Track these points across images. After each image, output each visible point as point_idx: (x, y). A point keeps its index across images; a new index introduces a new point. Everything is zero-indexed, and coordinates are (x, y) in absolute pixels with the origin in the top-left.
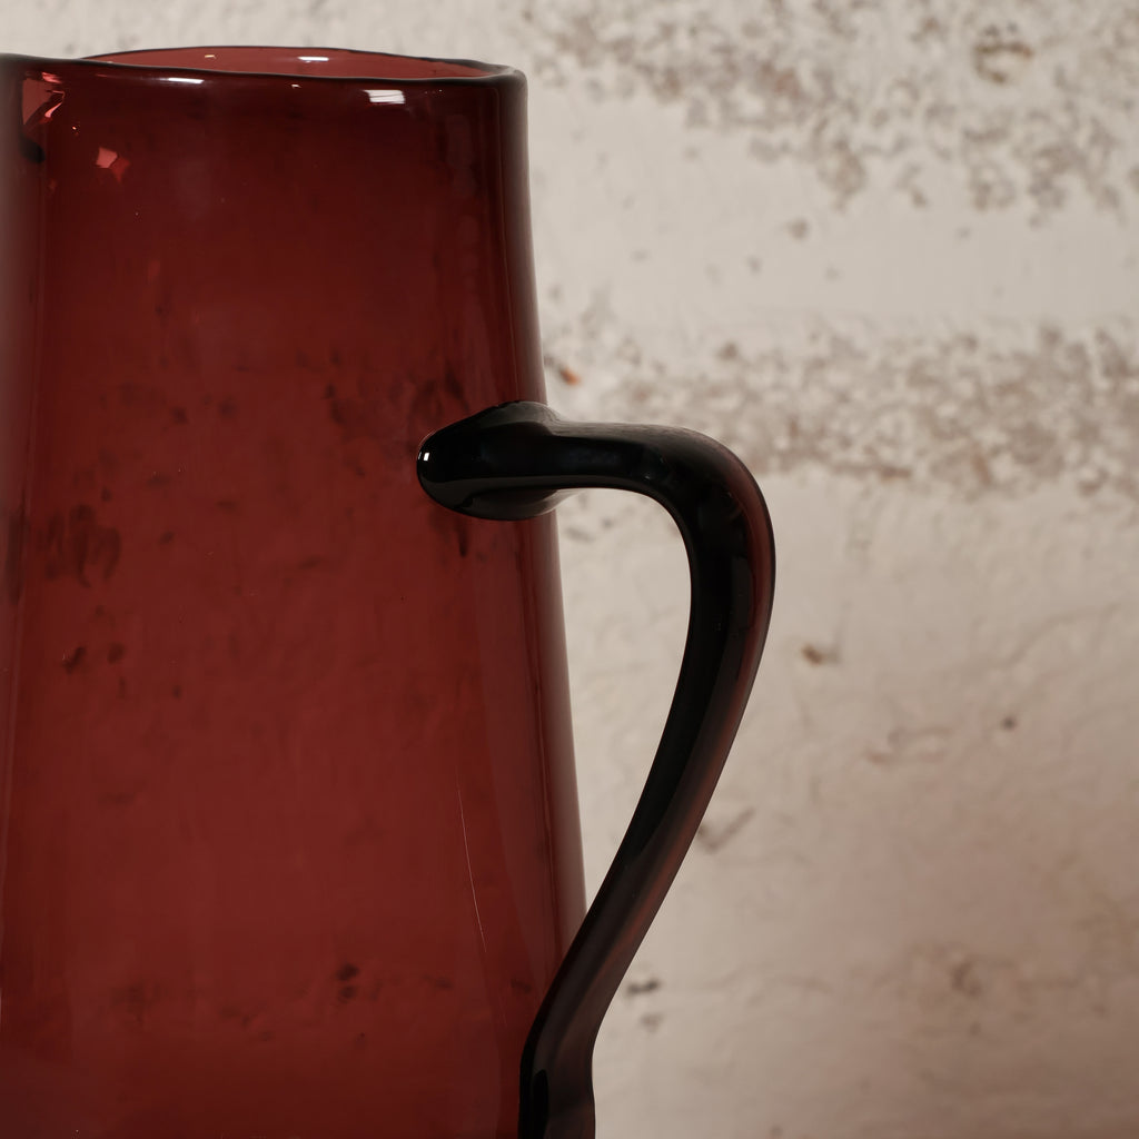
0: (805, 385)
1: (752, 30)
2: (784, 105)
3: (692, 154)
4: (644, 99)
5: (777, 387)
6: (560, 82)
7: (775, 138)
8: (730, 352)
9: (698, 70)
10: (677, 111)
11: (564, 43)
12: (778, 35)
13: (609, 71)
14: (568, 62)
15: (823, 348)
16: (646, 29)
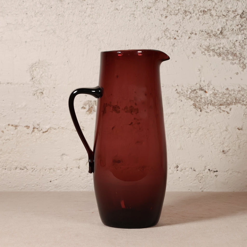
0: (238, 94)
1: (231, 48)
2: (235, 58)
3: (223, 64)
4: (216, 57)
5: (234, 94)
6: (205, 55)
7: (234, 62)
8: (227, 89)
9: (223, 53)
10: (221, 58)
11: (205, 50)
12: (234, 49)
13: (211, 53)
14: (206, 52)
15: (240, 89)
16: (217, 48)
